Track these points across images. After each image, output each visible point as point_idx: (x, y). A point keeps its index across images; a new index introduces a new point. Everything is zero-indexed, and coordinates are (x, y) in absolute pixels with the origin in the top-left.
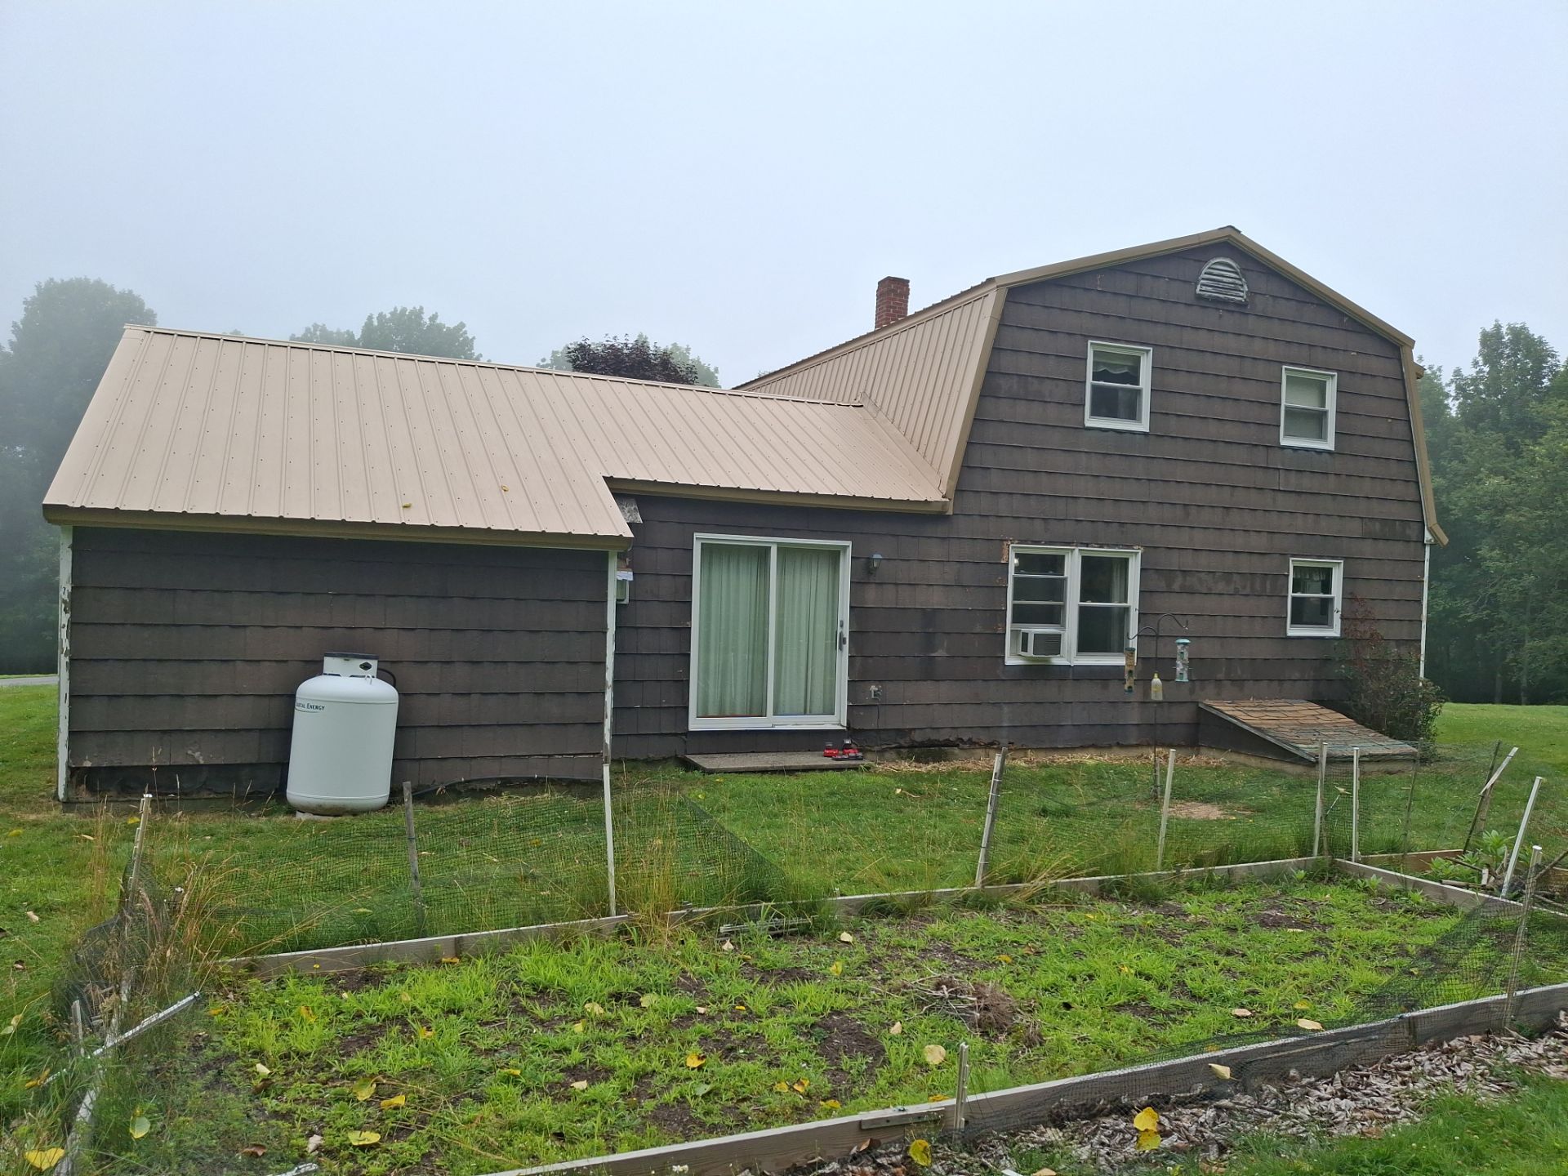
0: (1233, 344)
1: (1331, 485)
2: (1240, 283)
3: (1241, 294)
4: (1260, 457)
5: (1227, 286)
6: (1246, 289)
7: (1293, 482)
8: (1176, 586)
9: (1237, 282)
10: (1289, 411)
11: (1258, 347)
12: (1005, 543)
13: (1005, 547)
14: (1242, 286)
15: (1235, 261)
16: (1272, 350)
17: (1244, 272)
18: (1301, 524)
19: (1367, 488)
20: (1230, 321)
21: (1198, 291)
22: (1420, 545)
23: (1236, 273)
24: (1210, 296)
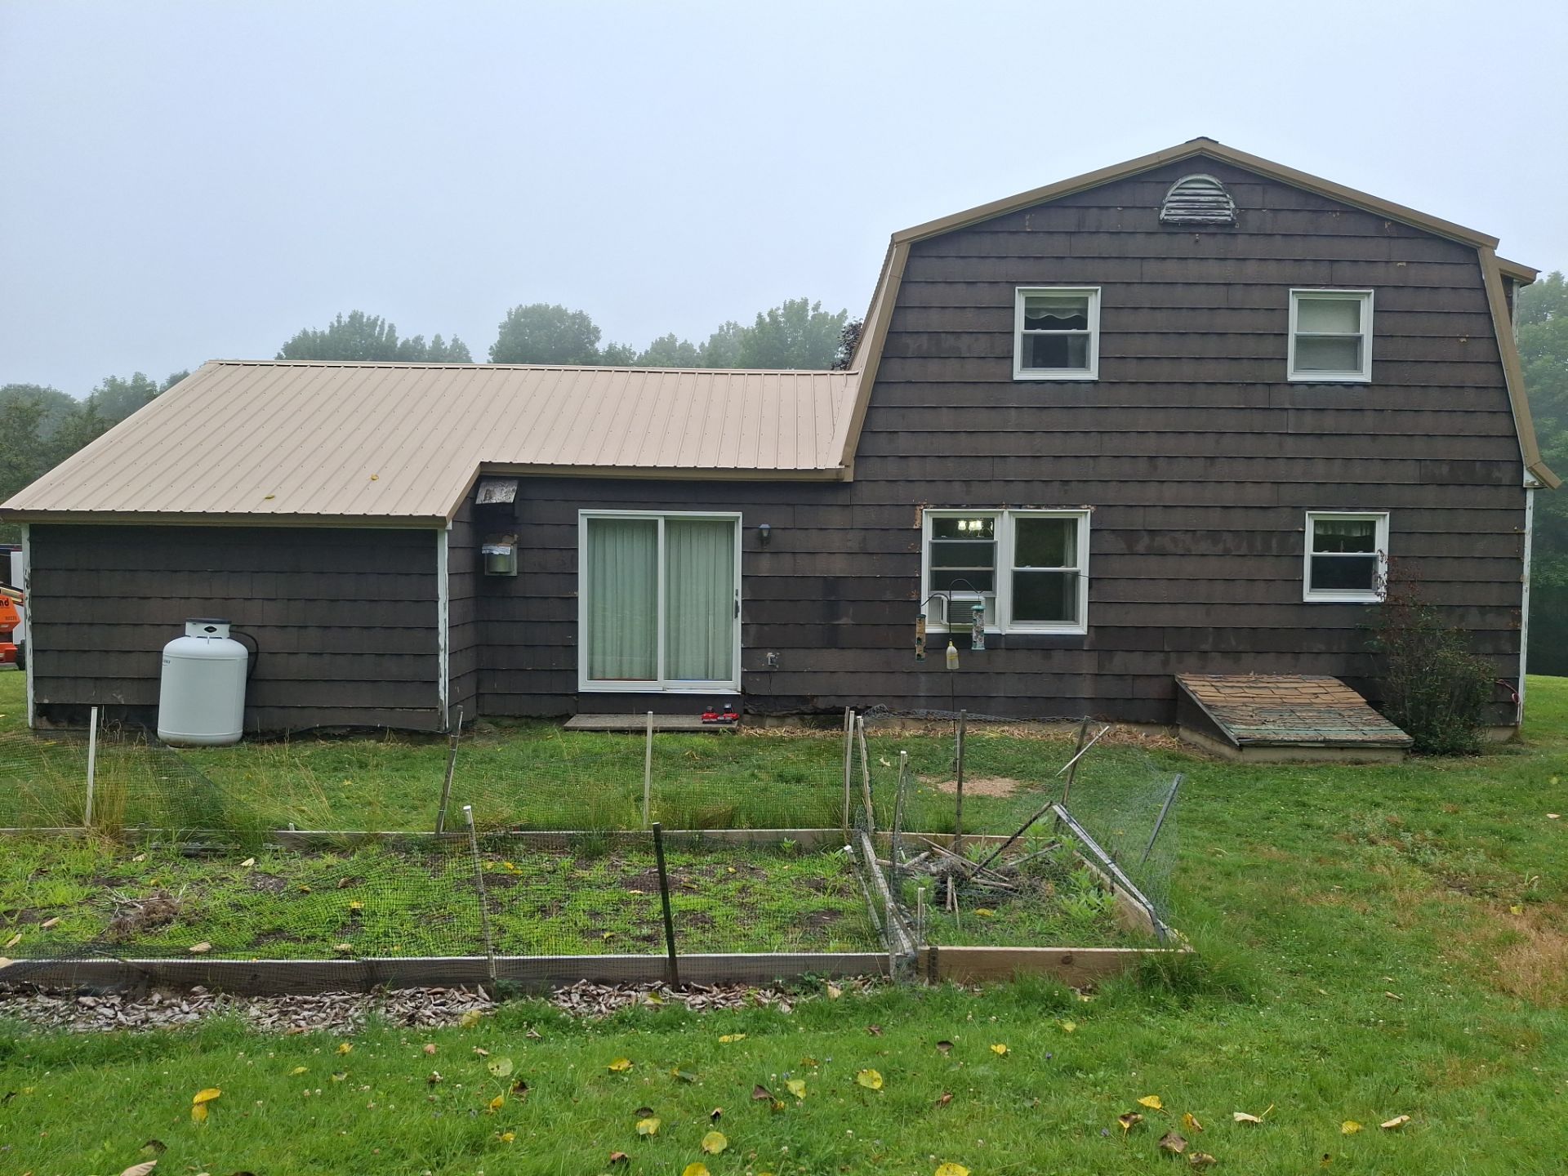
0: (1215, 271)
1: (1369, 422)
2: (1225, 200)
3: (1227, 212)
4: (1259, 397)
5: (1206, 206)
6: (1232, 205)
7: (1309, 423)
8: (1141, 547)
9: (1221, 199)
10: (1301, 341)
11: (1251, 271)
12: (918, 508)
13: (919, 512)
14: (1228, 202)
15: (1214, 176)
16: (1272, 272)
17: (1228, 187)
18: (1320, 471)
19: (1427, 423)
20: (1210, 245)
21: (1162, 216)
22: (1518, 489)
23: (1219, 189)
24: (1179, 220)
